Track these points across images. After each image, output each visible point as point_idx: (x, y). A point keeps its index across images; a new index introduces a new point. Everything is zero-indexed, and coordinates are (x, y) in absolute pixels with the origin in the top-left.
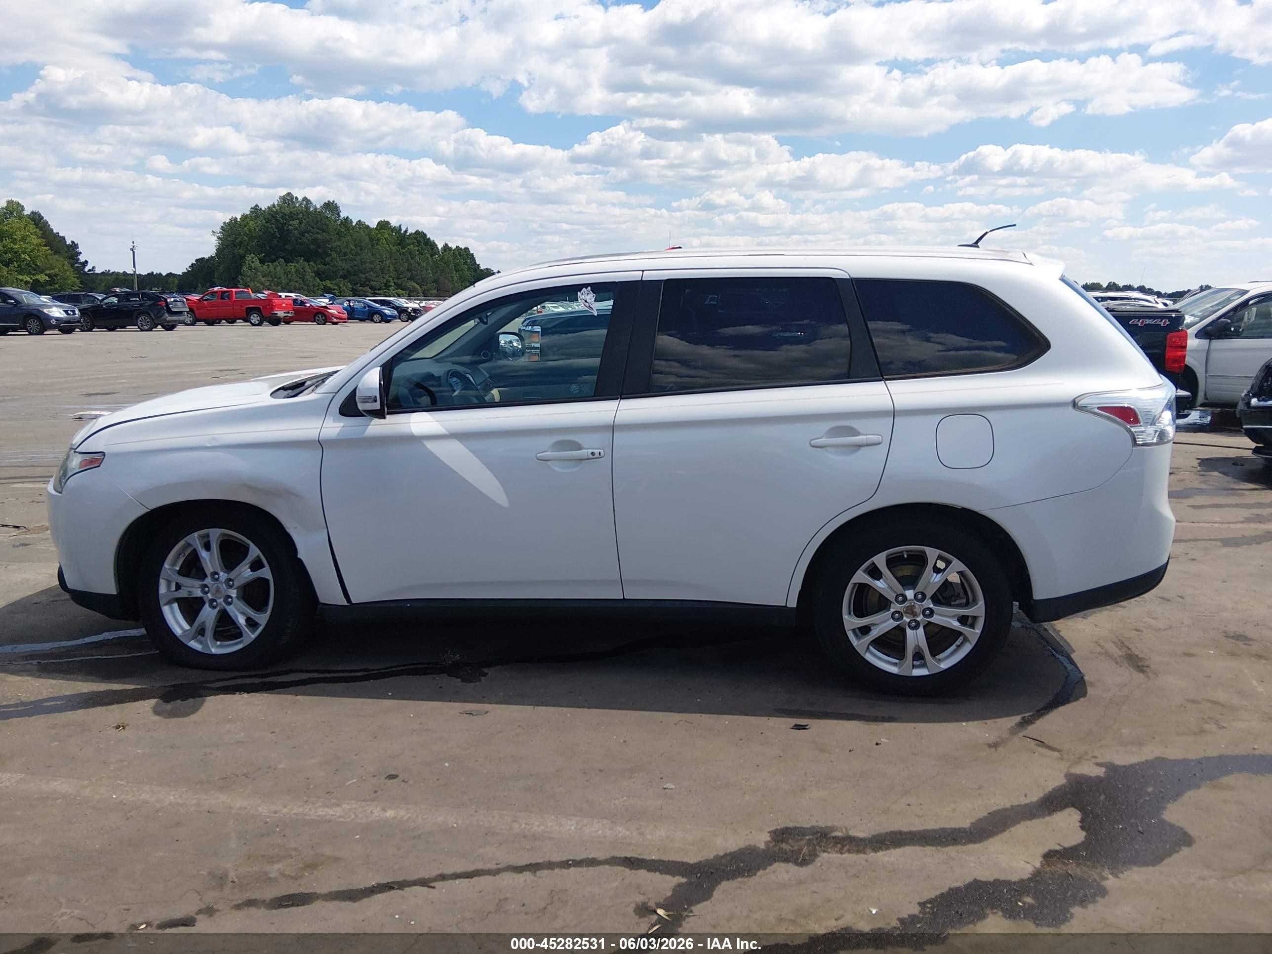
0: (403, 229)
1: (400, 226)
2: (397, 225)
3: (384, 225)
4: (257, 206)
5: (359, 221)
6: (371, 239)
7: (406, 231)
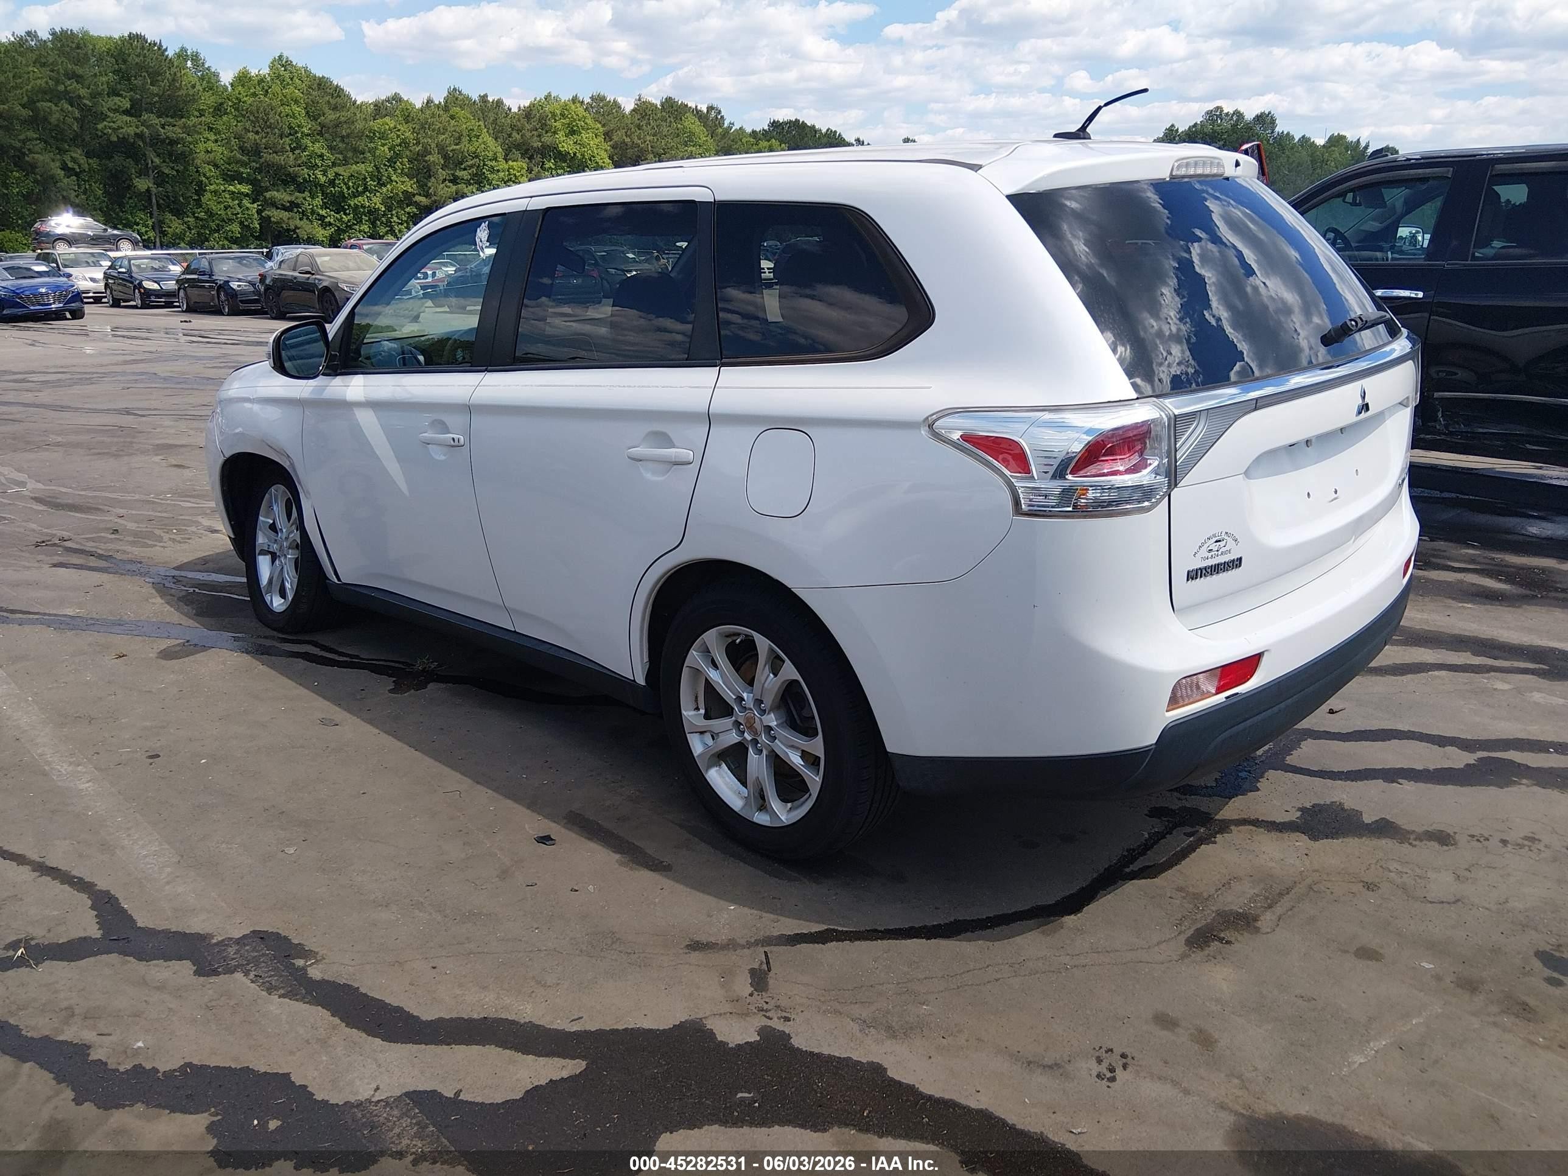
0: (1363, 144)
1: (1359, 140)
2: (1355, 140)
3: (1336, 141)
4: (1173, 126)
5: (1303, 137)
6: (1313, 162)
7: (1367, 147)
